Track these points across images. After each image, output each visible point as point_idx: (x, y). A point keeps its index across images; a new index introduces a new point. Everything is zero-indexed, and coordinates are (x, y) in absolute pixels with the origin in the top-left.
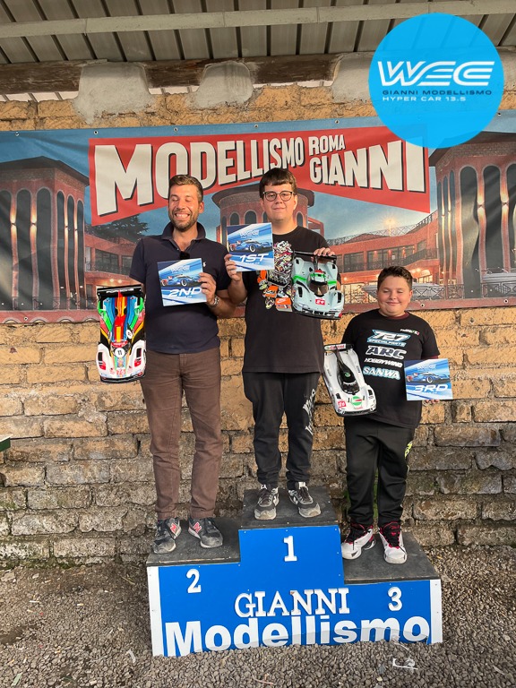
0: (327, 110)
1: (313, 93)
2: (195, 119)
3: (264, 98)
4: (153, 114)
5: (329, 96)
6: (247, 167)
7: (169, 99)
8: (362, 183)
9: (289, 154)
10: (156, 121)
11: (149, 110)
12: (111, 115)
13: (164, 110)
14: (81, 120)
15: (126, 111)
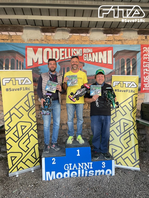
0: (88, 42)
1: (85, 38)
2: (54, 43)
3: (72, 38)
4: (43, 40)
5: (89, 38)
6: (68, 56)
7: (47, 37)
8: (97, 61)
9: (78, 53)
10: (44, 42)
11: (42, 39)
12: (32, 40)
13: (46, 39)
14: (24, 41)
15: (36, 39)
